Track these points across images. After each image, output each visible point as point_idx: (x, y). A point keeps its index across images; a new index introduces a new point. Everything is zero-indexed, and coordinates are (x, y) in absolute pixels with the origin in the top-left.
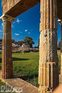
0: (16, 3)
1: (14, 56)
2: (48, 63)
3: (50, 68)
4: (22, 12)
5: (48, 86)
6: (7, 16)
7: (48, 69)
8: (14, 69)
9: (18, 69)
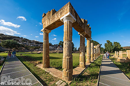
0: (51, 23)
1: (51, 55)
2: (66, 57)
3: (67, 59)
4: (55, 28)
5: (66, 69)
6: (46, 29)
7: (66, 60)
8: (50, 63)
9: (53, 63)
